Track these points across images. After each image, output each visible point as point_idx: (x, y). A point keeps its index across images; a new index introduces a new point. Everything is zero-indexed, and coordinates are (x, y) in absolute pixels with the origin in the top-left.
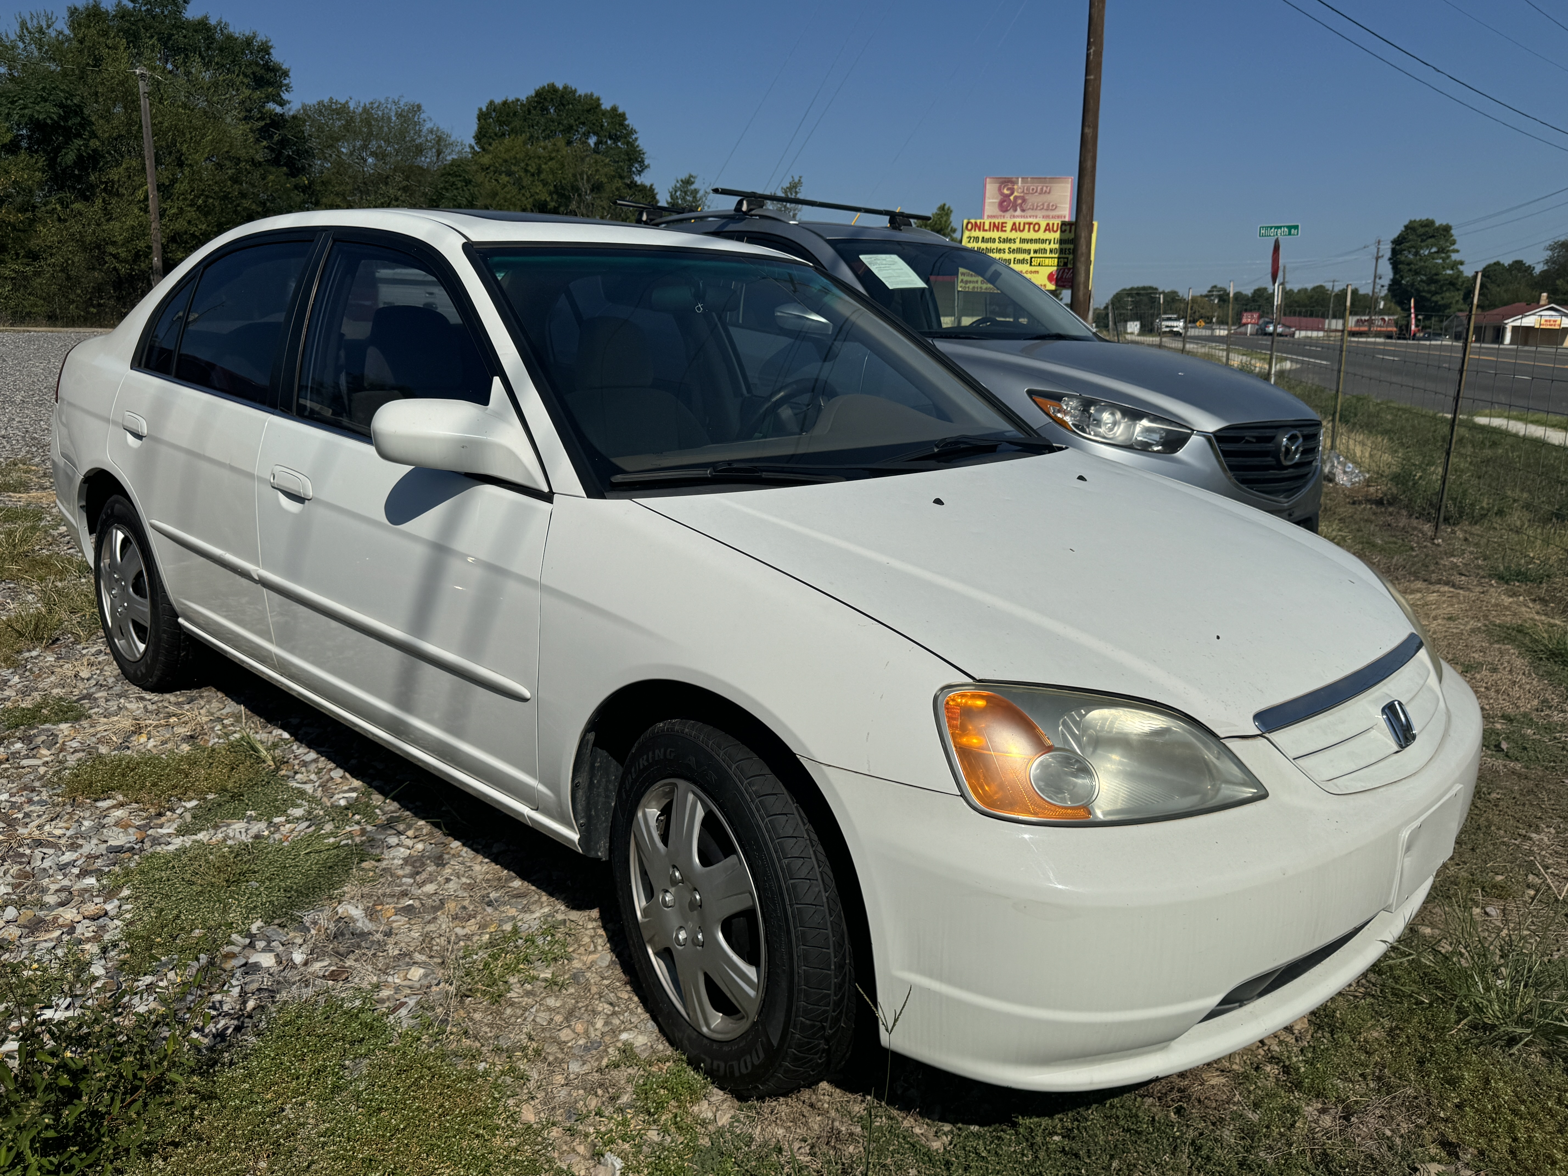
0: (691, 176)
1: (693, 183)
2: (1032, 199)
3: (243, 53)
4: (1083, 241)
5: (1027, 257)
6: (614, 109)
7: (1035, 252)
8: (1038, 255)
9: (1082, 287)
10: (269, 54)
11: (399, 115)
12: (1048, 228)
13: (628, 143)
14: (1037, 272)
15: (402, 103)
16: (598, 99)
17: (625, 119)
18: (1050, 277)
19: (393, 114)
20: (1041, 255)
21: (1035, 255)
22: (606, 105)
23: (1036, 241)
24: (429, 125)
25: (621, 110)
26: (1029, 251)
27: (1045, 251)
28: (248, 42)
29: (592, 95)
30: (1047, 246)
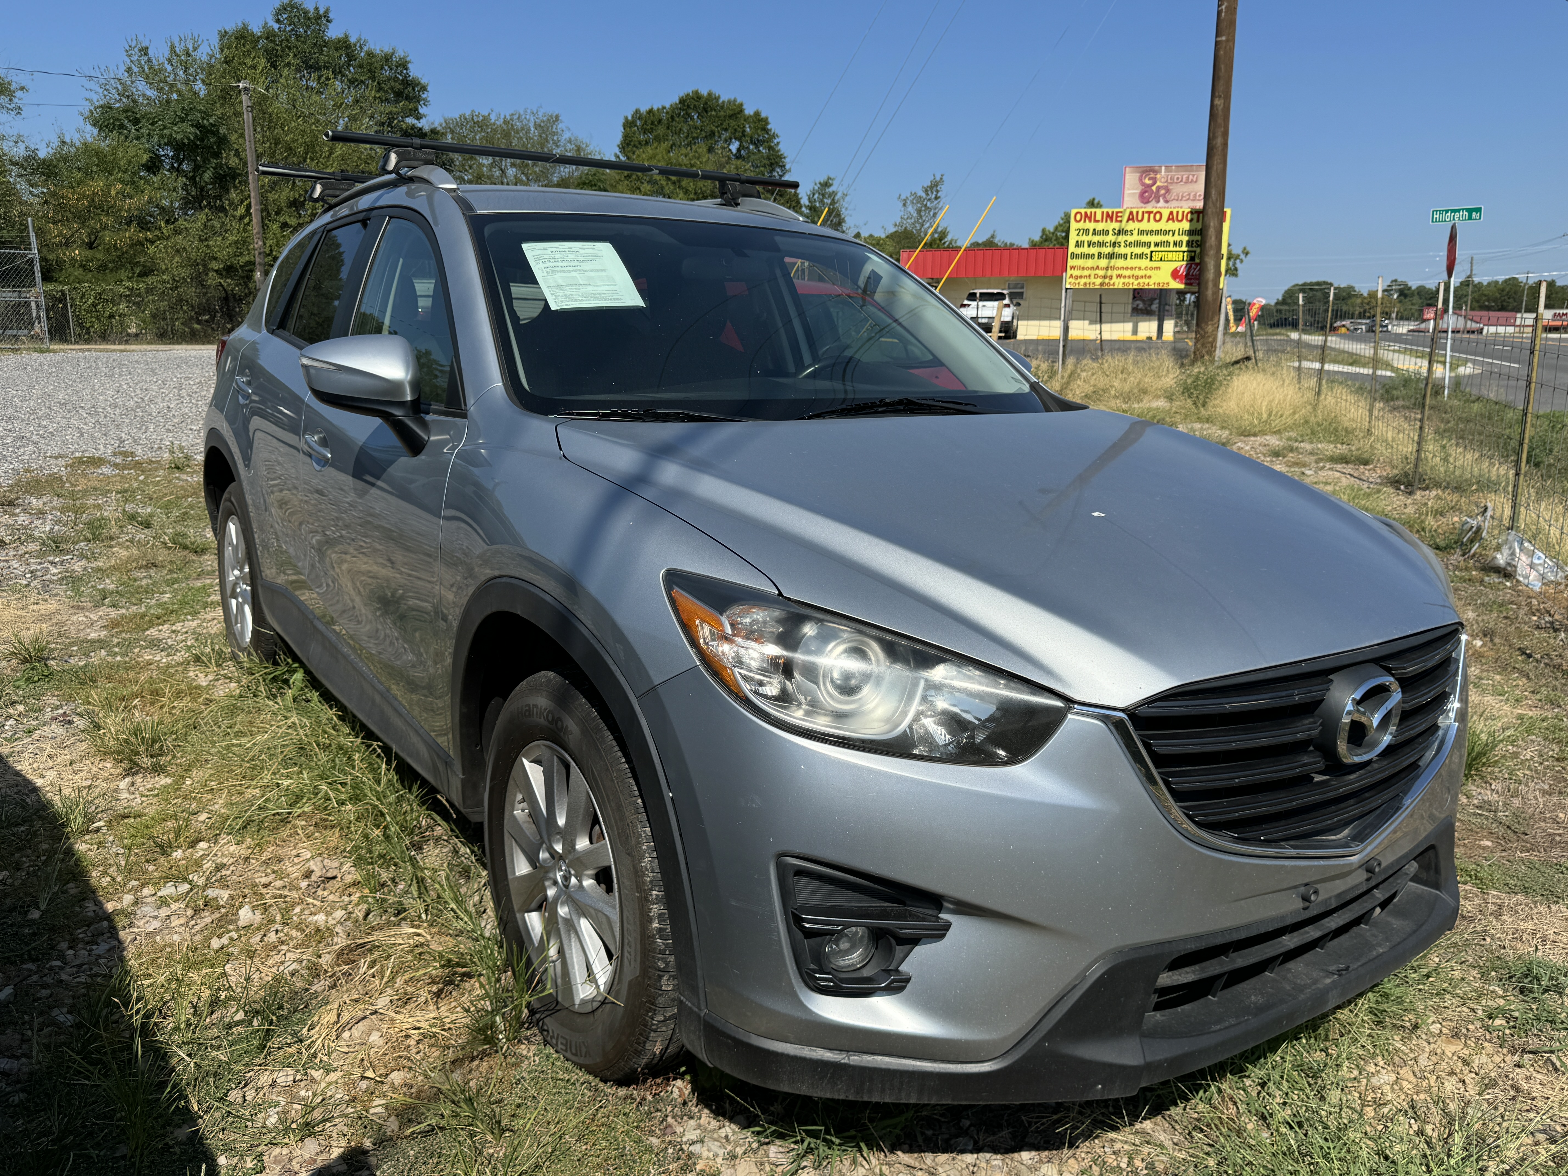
0: (829, 178)
1: (831, 185)
2: (1177, 189)
3: (382, 68)
4: (1212, 232)
5: (1147, 251)
6: (757, 114)
7: (1156, 245)
8: (1159, 249)
9: (1210, 285)
10: (406, 69)
11: (537, 126)
12: (1171, 218)
13: (770, 148)
14: (1158, 268)
15: (540, 114)
16: (741, 105)
17: (767, 123)
18: (1175, 274)
19: (532, 125)
20: (1163, 249)
21: (1156, 249)
22: (749, 111)
23: (1158, 232)
24: (566, 135)
25: (763, 115)
26: (1148, 245)
27: (1168, 243)
28: (387, 58)
29: (735, 100)
30: (1170, 238)
